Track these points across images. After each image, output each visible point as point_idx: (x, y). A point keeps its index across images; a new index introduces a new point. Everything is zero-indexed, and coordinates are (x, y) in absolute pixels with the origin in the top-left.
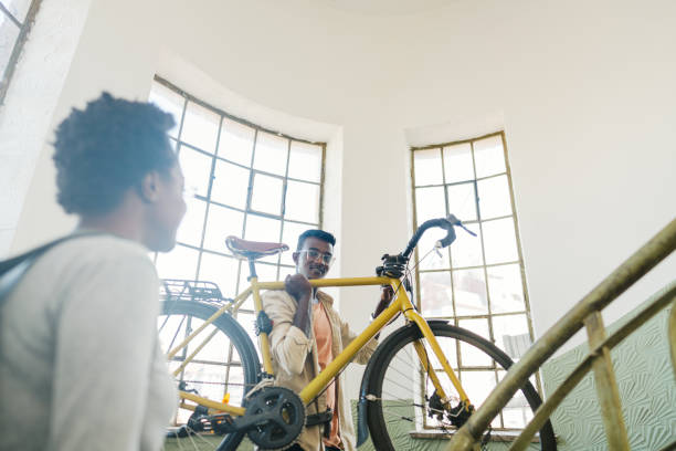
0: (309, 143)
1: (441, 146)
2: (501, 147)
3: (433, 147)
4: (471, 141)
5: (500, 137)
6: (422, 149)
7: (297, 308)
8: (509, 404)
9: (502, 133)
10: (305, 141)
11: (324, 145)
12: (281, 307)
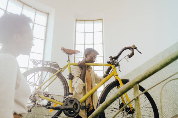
0: (43, 12)
1: (85, 21)
2: (101, 24)
3: (83, 20)
4: (93, 20)
5: (101, 20)
6: (79, 20)
7: (81, 72)
8: (107, 108)
9: (102, 20)
10: (41, 11)
11: (48, 14)
12: (76, 72)
